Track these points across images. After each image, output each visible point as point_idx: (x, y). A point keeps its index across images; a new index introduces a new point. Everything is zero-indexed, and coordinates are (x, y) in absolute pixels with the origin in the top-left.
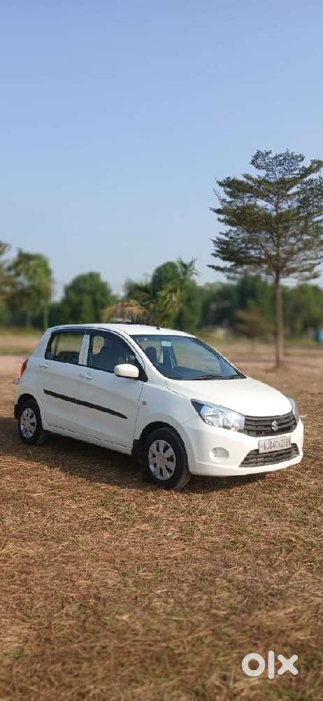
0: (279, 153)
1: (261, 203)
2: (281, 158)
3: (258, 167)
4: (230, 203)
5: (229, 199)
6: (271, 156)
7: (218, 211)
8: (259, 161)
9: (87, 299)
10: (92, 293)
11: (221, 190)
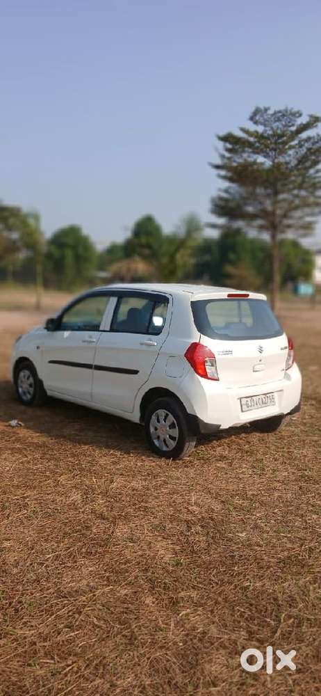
0: (277, 109)
1: (260, 159)
2: (280, 114)
3: (256, 123)
4: (229, 159)
5: (227, 155)
6: (271, 112)
7: (217, 167)
8: (257, 118)
9: (69, 254)
10: (74, 248)
11: (221, 145)
